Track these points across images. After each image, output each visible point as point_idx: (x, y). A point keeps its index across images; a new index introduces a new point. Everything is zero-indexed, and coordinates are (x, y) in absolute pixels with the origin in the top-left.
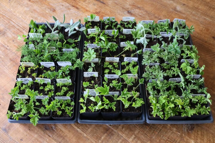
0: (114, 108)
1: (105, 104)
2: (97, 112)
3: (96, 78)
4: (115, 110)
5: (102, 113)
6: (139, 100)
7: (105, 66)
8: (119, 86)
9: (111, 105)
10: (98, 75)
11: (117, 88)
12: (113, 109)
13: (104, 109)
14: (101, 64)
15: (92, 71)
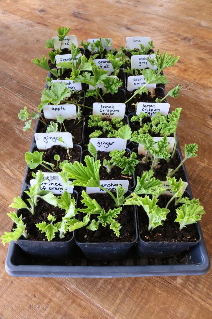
0: (116, 228)
1: (86, 214)
2: (63, 240)
3: (67, 150)
4: (118, 235)
5: (79, 244)
6: (189, 202)
7: (91, 124)
8: (129, 163)
9: (105, 218)
10: (74, 144)
11: (125, 169)
12: (112, 231)
13: (84, 230)
14: (82, 122)
15: (56, 131)
